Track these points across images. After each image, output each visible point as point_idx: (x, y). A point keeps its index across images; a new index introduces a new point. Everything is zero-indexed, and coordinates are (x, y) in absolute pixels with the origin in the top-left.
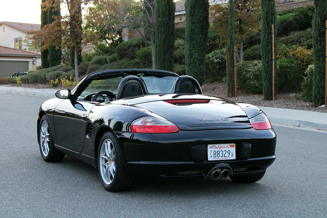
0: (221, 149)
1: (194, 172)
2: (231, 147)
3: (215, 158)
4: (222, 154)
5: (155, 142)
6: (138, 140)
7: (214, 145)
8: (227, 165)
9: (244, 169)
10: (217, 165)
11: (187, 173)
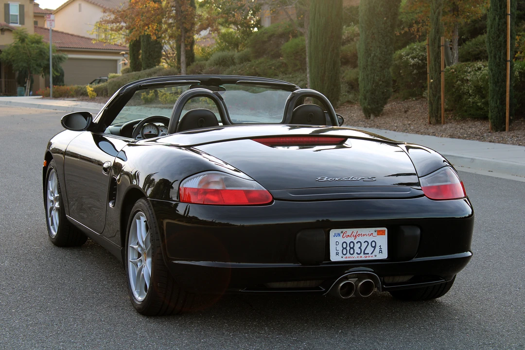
0: (358, 239)
1: (302, 284)
2: (378, 235)
3: (346, 256)
4: (360, 248)
5: (224, 224)
6: (196, 218)
7: (344, 230)
8: (369, 271)
9: (406, 278)
11: (289, 284)
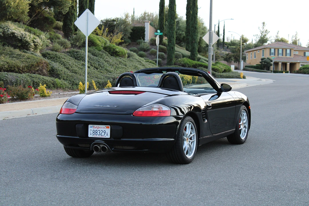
0: (99, 129)
2: (106, 128)
3: (94, 135)
4: (99, 133)
7: (94, 125)
10: (95, 141)
